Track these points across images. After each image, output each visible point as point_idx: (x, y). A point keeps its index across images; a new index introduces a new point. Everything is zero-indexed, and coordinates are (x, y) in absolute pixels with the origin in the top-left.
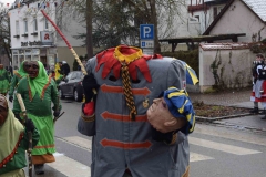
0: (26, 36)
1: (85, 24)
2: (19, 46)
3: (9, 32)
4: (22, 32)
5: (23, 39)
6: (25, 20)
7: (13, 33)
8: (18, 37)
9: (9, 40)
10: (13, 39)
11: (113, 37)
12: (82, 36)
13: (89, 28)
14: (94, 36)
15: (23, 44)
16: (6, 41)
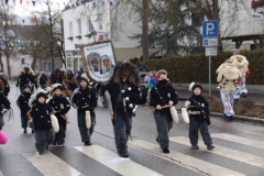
0: (80, 37)
1: (141, 24)
2: (73, 48)
3: (62, 35)
4: (76, 34)
5: (76, 41)
6: (79, 20)
7: (67, 35)
8: (71, 38)
9: (63, 42)
10: (67, 41)
11: (169, 37)
12: (138, 36)
13: (145, 28)
14: (150, 36)
15: (77, 46)
16: (59, 43)
